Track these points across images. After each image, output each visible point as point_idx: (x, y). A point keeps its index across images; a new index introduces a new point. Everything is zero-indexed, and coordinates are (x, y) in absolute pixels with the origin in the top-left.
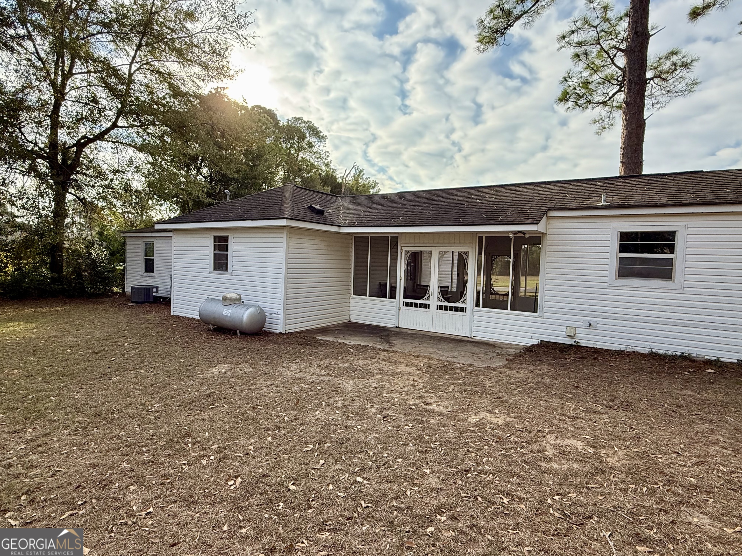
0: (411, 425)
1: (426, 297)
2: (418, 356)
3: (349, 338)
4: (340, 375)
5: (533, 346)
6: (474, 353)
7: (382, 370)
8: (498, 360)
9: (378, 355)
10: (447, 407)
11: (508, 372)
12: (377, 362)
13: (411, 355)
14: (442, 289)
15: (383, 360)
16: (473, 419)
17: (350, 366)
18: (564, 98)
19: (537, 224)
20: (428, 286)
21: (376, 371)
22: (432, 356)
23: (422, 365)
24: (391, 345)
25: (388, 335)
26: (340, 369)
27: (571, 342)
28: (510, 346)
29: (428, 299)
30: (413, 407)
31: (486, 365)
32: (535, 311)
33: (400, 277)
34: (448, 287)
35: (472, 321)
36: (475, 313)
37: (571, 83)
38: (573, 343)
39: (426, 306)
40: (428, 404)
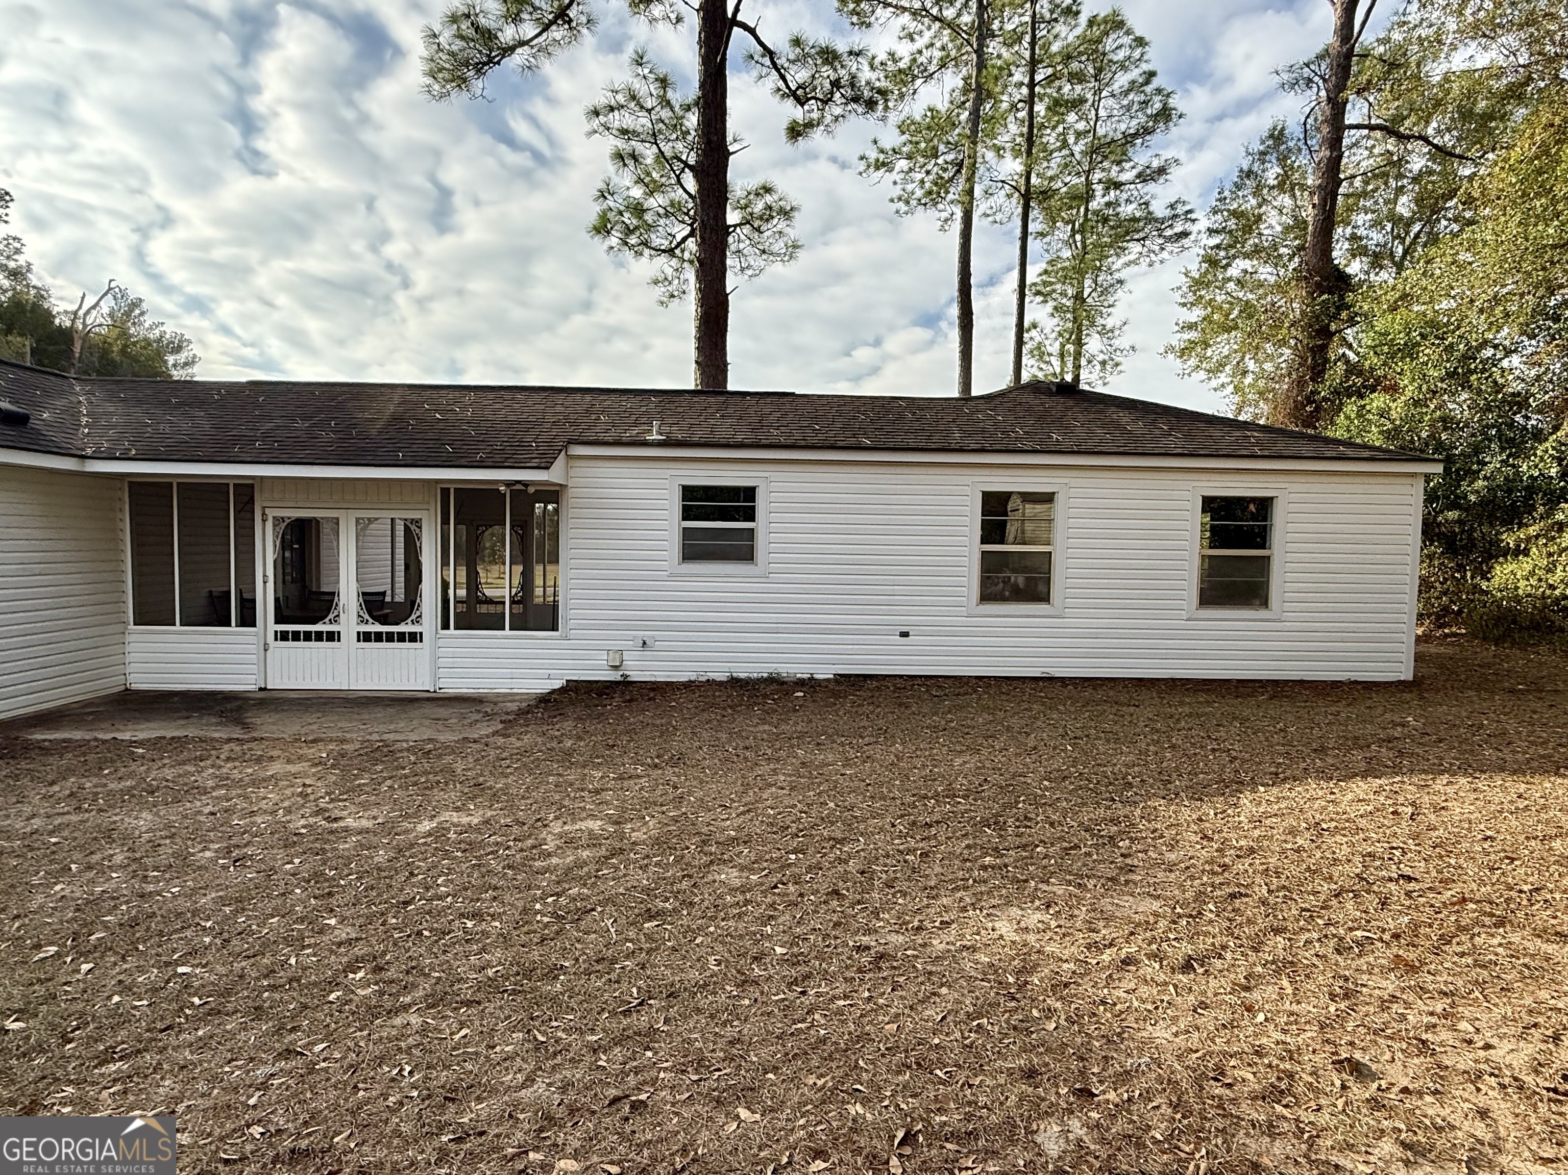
0: (297, 861)
1: (331, 616)
2: (315, 741)
3: (130, 727)
4: (112, 807)
5: (553, 691)
6: (439, 719)
7: (228, 779)
8: (485, 724)
9: (213, 752)
10: (375, 818)
11: (501, 741)
12: (213, 766)
13: (296, 740)
14: (368, 598)
15: (228, 759)
16: (426, 826)
17: (138, 784)
18: (602, 228)
19: (547, 468)
20: (333, 594)
21: (210, 783)
22: (348, 736)
23: (324, 755)
24: (246, 727)
25: (239, 709)
26: (111, 793)
27: (615, 676)
28: (510, 697)
29: (335, 620)
30: (304, 831)
31: (461, 737)
32: (555, 628)
33: (265, 576)
34: (384, 594)
35: (435, 658)
36: (441, 642)
37: (612, 204)
38: (619, 679)
39: (332, 637)
40: (336, 820)
